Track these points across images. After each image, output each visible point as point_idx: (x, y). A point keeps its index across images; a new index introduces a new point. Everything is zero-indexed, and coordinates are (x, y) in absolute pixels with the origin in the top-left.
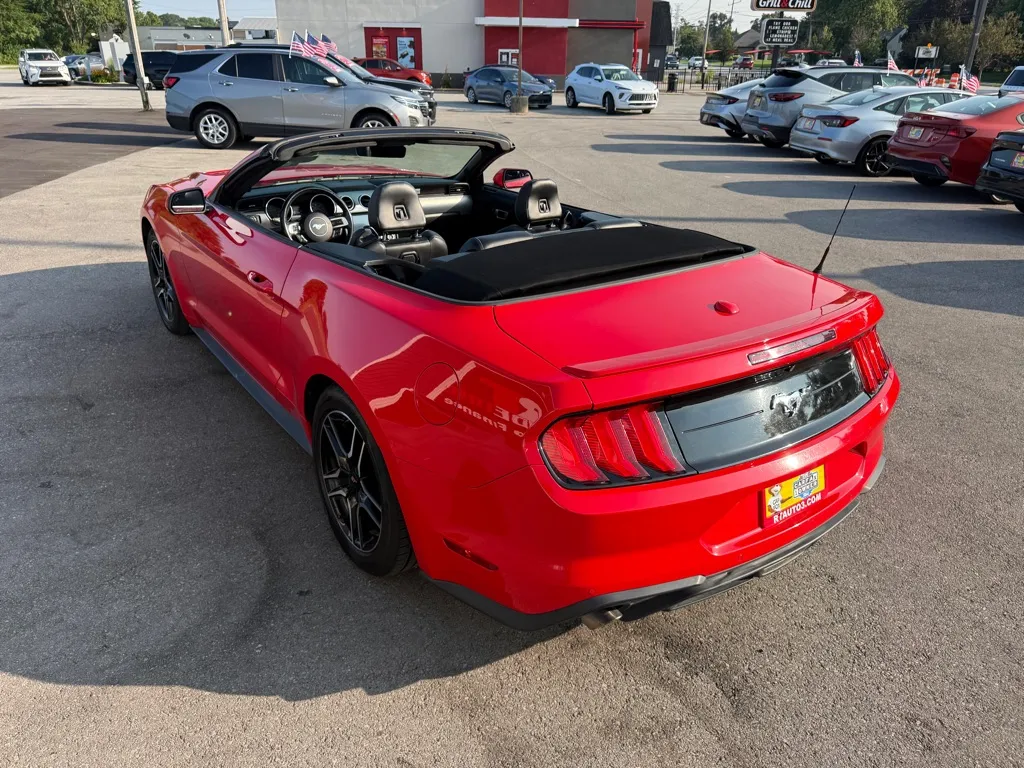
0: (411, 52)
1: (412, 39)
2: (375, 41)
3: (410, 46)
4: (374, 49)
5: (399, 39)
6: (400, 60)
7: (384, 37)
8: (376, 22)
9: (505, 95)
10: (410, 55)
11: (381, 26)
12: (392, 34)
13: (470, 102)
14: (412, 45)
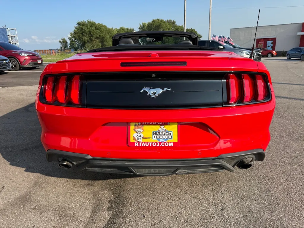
0: (272, 45)
1: (273, 41)
2: (259, 43)
3: (271, 43)
4: (259, 45)
5: (268, 41)
6: (267, 48)
7: (263, 41)
8: (261, 37)
9: (301, 56)
10: (271, 46)
11: (262, 38)
12: (266, 40)
13: (288, 59)
14: (272, 43)
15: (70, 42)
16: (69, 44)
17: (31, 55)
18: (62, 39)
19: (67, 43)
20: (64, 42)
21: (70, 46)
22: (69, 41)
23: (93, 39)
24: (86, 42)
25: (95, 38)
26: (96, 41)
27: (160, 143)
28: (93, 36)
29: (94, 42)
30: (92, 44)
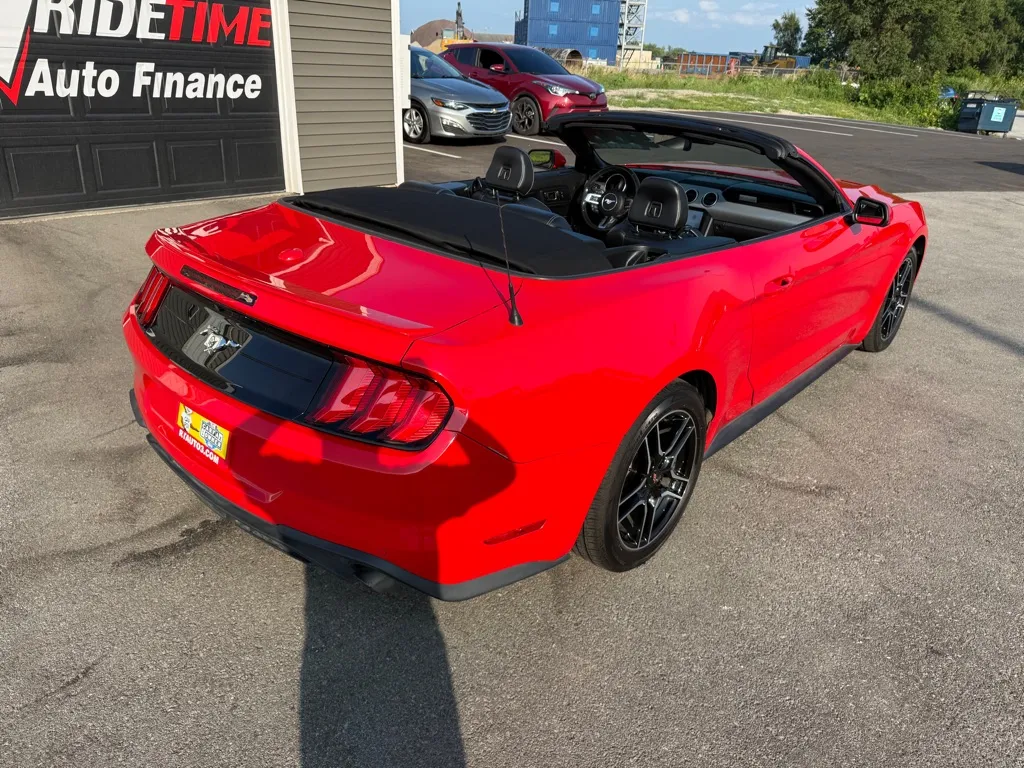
15: (810, 27)
16: (803, 36)
17: (577, 92)
18: (786, 18)
19: (797, 29)
20: (789, 27)
21: (805, 42)
22: (805, 25)
23: (888, 23)
24: (856, 36)
25: (897, 21)
26: (898, 31)
27: (206, 448)
28: (888, 12)
29: (889, 34)
30: (876, 43)
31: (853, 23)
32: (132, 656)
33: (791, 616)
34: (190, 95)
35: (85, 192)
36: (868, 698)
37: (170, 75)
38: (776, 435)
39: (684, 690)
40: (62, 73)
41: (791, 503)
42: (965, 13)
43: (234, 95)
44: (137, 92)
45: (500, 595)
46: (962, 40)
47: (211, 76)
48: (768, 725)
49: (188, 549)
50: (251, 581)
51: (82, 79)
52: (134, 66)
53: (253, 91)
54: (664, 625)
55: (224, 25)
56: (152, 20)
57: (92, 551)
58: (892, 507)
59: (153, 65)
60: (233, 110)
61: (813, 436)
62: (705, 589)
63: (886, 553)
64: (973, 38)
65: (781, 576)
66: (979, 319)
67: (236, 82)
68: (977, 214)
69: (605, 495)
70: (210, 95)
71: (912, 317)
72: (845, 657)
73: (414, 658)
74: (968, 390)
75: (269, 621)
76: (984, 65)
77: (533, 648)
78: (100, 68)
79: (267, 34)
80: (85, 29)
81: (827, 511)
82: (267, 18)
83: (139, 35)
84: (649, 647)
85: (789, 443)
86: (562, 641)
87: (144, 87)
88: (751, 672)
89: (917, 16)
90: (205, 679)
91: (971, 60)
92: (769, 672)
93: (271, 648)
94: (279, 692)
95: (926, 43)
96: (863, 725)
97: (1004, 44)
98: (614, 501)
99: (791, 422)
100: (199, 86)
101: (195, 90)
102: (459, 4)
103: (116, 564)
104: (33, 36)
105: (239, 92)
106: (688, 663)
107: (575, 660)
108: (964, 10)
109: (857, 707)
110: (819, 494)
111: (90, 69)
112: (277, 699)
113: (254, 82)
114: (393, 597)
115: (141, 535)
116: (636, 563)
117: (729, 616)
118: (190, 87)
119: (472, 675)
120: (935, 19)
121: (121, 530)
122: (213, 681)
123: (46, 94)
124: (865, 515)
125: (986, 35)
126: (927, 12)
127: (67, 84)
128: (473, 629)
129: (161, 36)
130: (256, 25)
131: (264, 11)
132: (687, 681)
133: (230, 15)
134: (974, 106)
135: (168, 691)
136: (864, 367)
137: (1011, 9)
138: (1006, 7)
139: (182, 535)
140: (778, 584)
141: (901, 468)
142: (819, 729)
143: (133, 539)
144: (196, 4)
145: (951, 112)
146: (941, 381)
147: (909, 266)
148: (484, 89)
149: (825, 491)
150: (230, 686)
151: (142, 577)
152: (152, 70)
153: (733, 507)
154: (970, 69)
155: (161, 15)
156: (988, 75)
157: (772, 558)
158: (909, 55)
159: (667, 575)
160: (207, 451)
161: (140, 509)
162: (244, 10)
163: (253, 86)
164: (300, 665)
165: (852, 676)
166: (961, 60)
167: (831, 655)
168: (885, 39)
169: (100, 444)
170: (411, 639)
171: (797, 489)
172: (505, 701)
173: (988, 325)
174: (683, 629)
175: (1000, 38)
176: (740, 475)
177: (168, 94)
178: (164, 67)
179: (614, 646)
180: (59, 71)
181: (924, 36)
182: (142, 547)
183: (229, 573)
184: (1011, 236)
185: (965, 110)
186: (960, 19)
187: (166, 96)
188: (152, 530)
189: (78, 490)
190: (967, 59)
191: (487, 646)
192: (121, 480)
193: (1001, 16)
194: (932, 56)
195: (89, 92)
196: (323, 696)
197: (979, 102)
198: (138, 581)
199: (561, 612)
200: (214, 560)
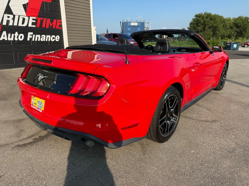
23: (206, 28)
24: (199, 32)
25: (208, 28)
26: (209, 30)
27: (38, 108)
28: (206, 26)
29: (207, 31)
30: (204, 33)
31: (198, 29)
32: (15, 172)
33: (212, 152)
34: (42, 40)
35: (15, 64)
36: (241, 173)
37: (37, 35)
38: (198, 109)
39: (184, 174)
40: (9, 35)
41: (205, 124)
42: (224, 26)
43: (53, 40)
44: (28, 39)
45: (126, 151)
46: (224, 31)
47: (47, 36)
48: (212, 183)
49: (35, 143)
50: (53, 150)
51: (14, 36)
52: (28, 33)
53: (57, 39)
54: (175, 156)
55: (50, 24)
56: (32, 22)
57: (7, 145)
58: (233, 124)
59: (32, 33)
60: (53, 44)
61: (208, 109)
62: (186, 147)
63: (235, 135)
64: (226, 31)
65: (207, 142)
66: (244, 83)
67: (53, 37)
68: (236, 63)
69: (155, 117)
70: (47, 40)
71: (226, 83)
72: (231, 162)
73: (101, 169)
74: (246, 97)
75: (57, 161)
76: (229, 37)
77: (137, 165)
78: (19, 34)
79: (61, 26)
80: (15, 24)
81: (216, 126)
82: (61, 22)
83: (29, 26)
84: (172, 163)
85: (202, 111)
86: (146, 163)
87: (30, 38)
88: (203, 168)
89: (213, 27)
90: (37, 178)
91: (226, 36)
92: (209, 168)
93: (58, 168)
94: (59, 181)
95: (216, 33)
96: (241, 181)
97: (233, 32)
98: (158, 120)
99: (201, 106)
100: (44, 38)
101: (43, 39)
102: (107, 29)
103: (13, 148)
104: (2, 26)
105: (54, 39)
106: (184, 166)
107: (150, 167)
108: (223, 25)
109: (238, 176)
110: (212, 122)
111: (16, 34)
112: (58, 182)
113: (58, 37)
114: (95, 153)
115: (21, 140)
116: (165, 140)
117: (194, 153)
118: (42, 38)
119: (119, 173)
120: (217, 27)
121: (15, 139)
122: (39, 178)
123: (5, 40)
124: (227, 126)
125: (229, 30)
126: (215, 26)
127: (11, 37)
128: (119, 160)
129: (35, 26)
130: (58, 24)
131: (60, 21)
132: (185, 171)
133: (52, 22)
134: (229, 44)
135: (25, 182)
136: (217, 94)
137: (234, 25)
138: (233, 24)
139: (33, 140)
140: (206, 144)
141: (233, 115)
142: (228, 183)
143: (19, 141)
144: (43, 19)
145: (224, 46)
146: (238, 96)
147: (225, 68)
148: (114, 43)
149: (214, 121)
150: (45, 179)
151: (20, 151)
152: (32, 34)
153: (190, 126)
154: (226, 38)
155: (35, 21)
156: (231, 39)
157: (203, 138)
158: (212, 35)
159: (174, 144)
160: (39, 109)
161: (21, 134)
162: (55, 20)
163: (57, 38)
164: (66, 172)
165: (234, 168)
166: (224, 36)
167: (226, 162)
168: (206, 32)
169: (12, 119)
170: (100, 164)
171: (207, 121)
172: (130, 180)
173: (246, 84)
174: (181, 157)
175: (232, 31)
176: (190, 119)
177: (36, 40)
178: (35, 33)
179: (161, 163)
180: (9, 34)
181: (215, 31)
182: (21, 143)
183: (46, 149)
184: (246, 67)
185: (227, 45)
186: (223, 27)
187: (35, 40)
188: (24, 139)
189: (4, 130)
190: (225, 36)
191: (123, 165)
192: (17, 127)
193: (232, 26)
194: (217, 35)
195: (16, 39)
196: (73, 181)
197: (230, 43)
198: (19, 152)
199: (145, 155)
200: (42, 146)
